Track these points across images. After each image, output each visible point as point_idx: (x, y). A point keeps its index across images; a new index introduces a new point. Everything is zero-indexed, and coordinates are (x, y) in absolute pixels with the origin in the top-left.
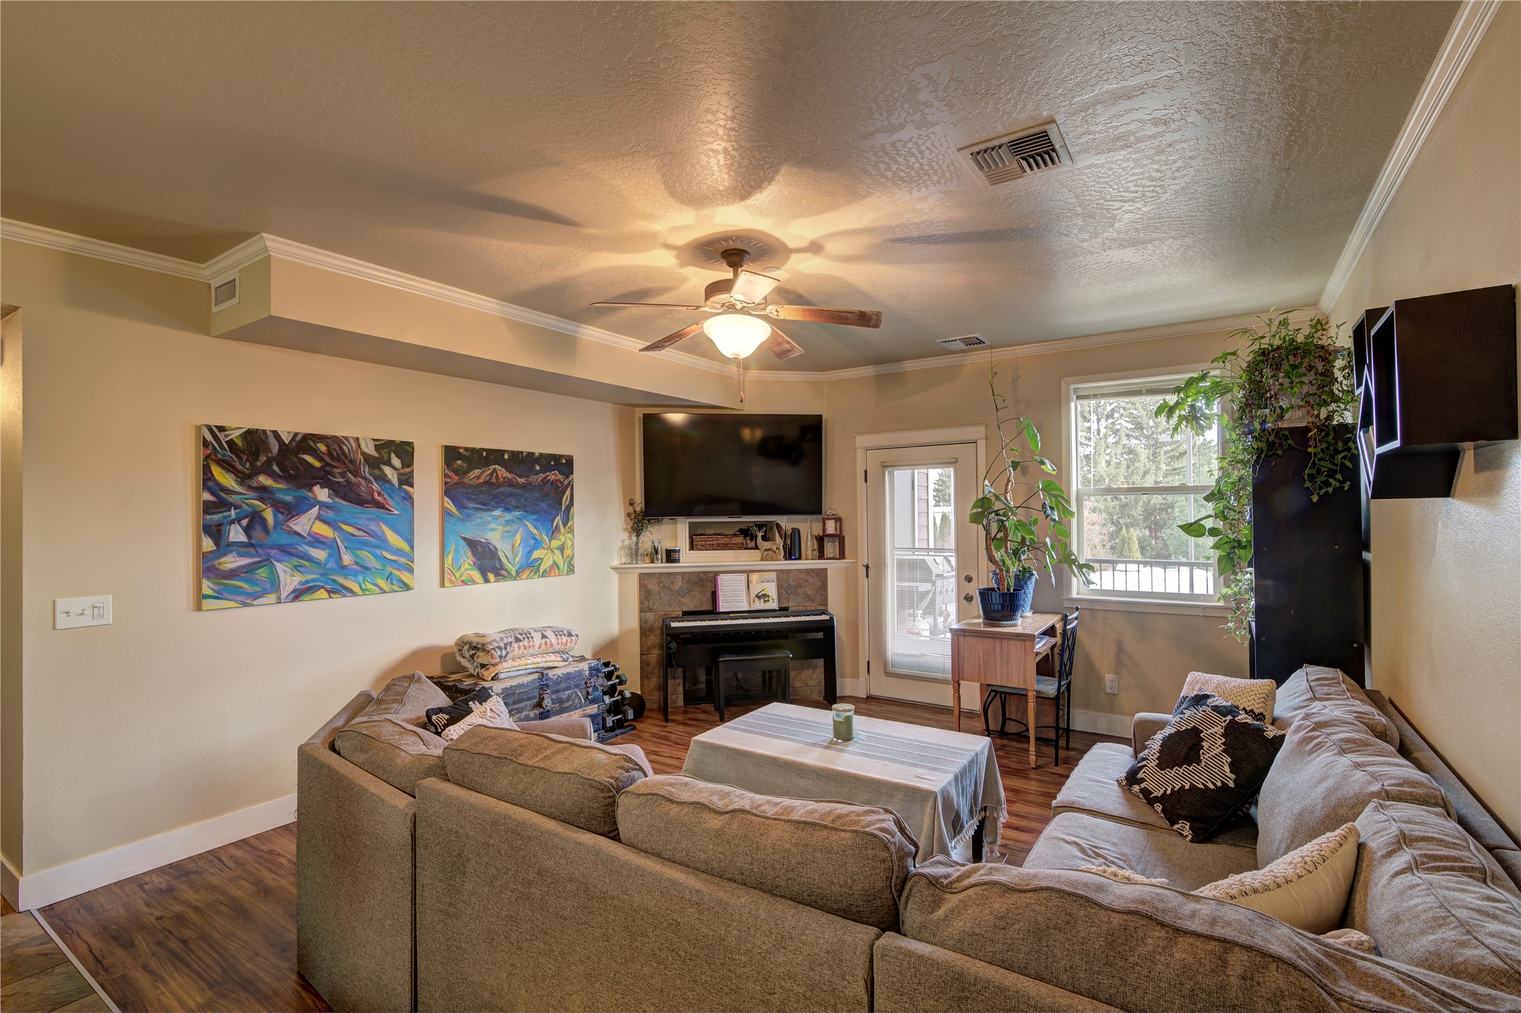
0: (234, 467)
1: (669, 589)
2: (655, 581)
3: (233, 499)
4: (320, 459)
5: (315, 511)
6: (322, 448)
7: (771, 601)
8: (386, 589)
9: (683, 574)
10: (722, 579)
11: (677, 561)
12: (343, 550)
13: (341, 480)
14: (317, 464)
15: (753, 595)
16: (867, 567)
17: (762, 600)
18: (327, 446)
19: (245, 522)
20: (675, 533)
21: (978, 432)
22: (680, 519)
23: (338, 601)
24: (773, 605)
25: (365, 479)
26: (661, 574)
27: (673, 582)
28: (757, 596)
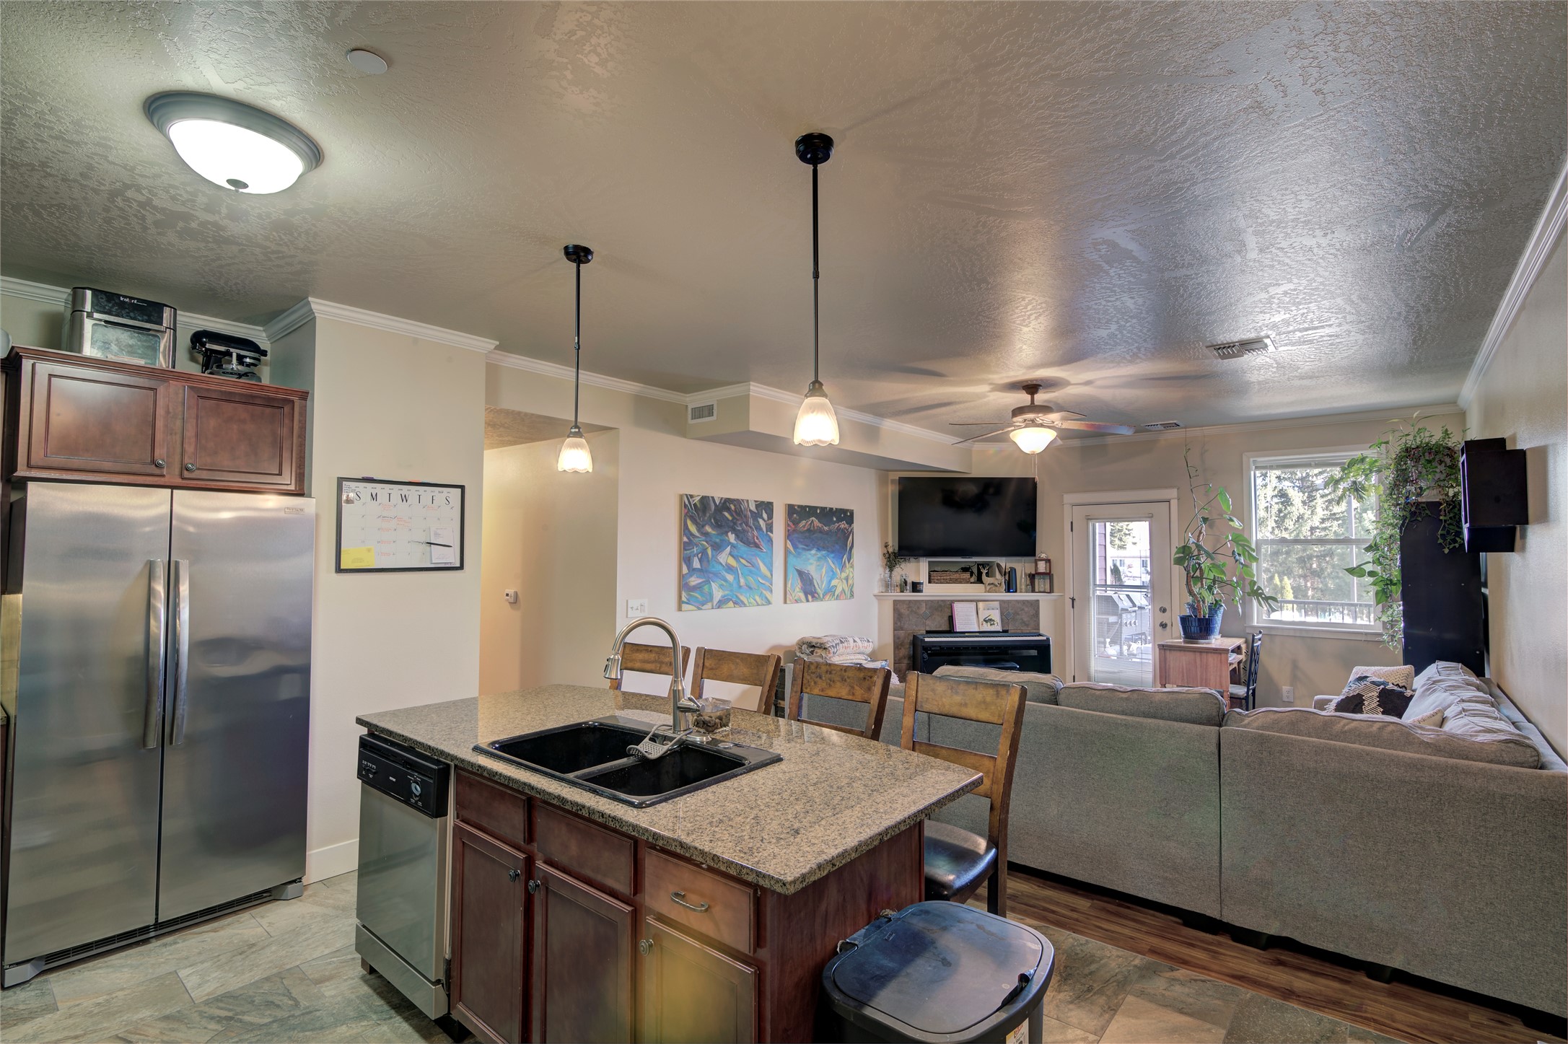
0: (696, 520)
1: (916, 613)
2: (905, 606)
3: (696, 540)
4: (731, 515)
5: (729, 548)
6: (733, 507)
7: (996, 625)
8: (759, 603)
9: (926, 602)
10: (957, 607)
11: (920, 591)
12: (740, 575)
13: (740, 528)
14: (730, 518)
15: (981, 619)
16: (1073, 600)
17: (989, 624)
18: (735, 506)
19: (700, 555)
20: (918, 569)
21: (1172, 493)
22: (921, 559)
23: (738, 610)
24: (999, 628)
25: (751, 527)
26: (910, 601)
27: (918, 608)
28: (985, 620)
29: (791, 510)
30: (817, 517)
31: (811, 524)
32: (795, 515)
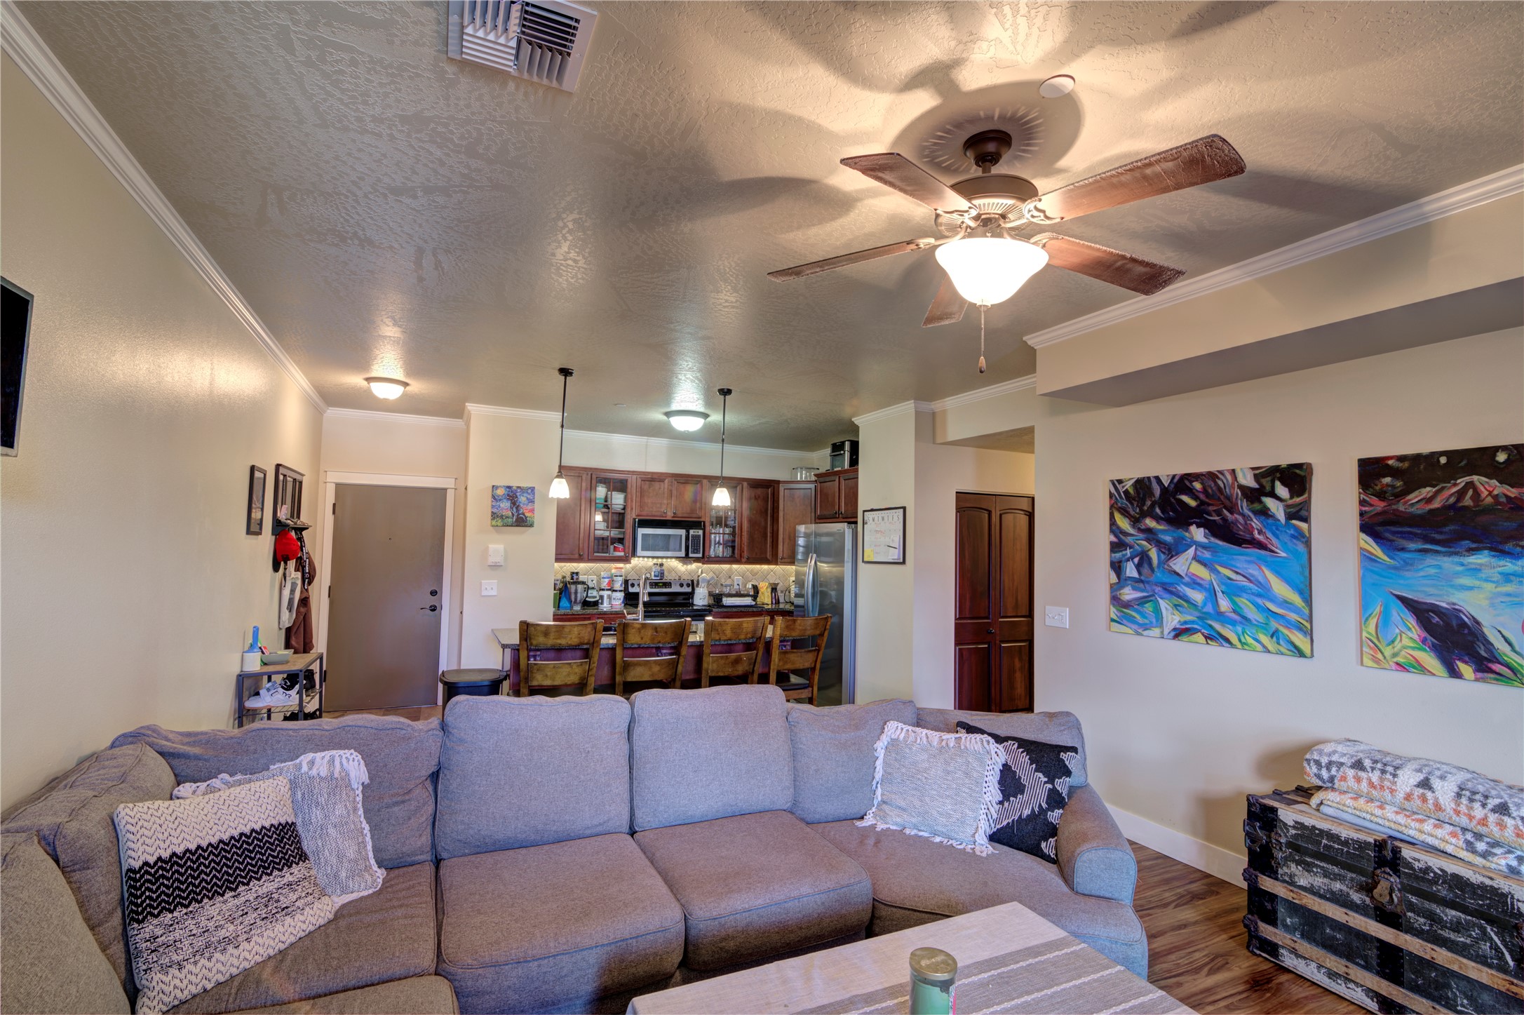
0: (1128, 512)
3: (1129, 540)
4: (1195, 498)
5: (1191, 551)
6: (1197, 486)
8: (1270, 648)
12: (1220, 595)
13: (1217, 518)
14: (1193, 503)
18: (1202, 484)
19: (1136, 560)
23: (1214, 650)
25: (1243, 515)
29: (1371, 470)
30: (1495, 471)
31: (1461, 494)
32: (1387, 480)
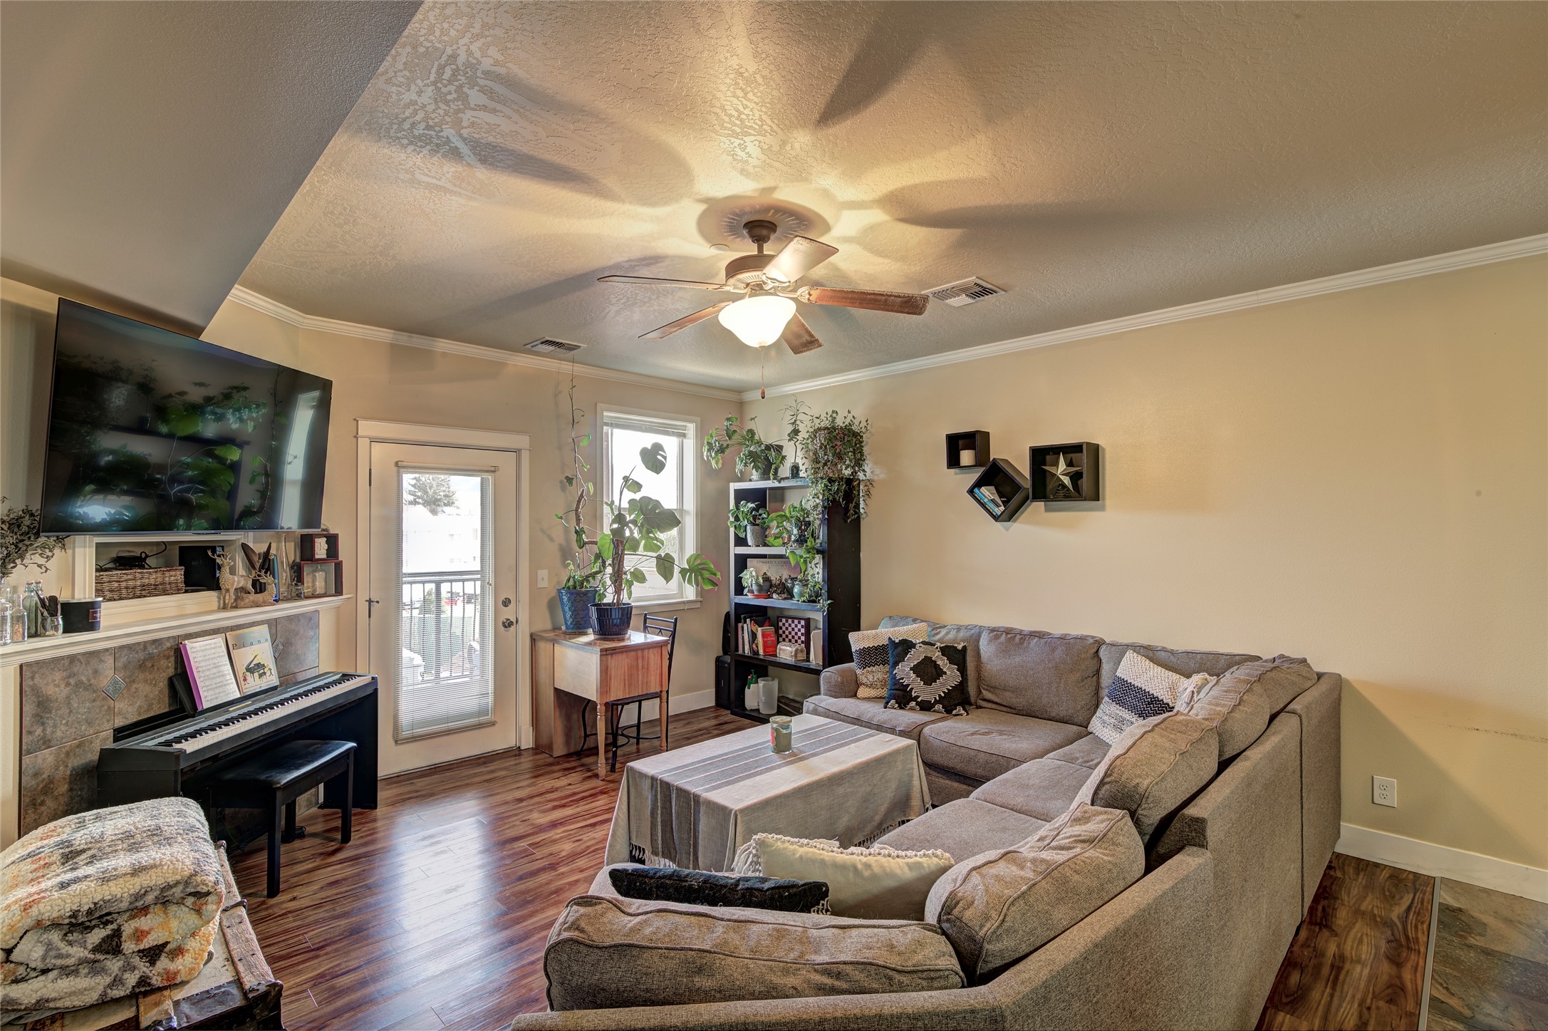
1: (85, 685)
2: (58, 676)
7: (268, 673)
9: (116, 652)
10: (191, 651)
11: (91, 626)
15: (241, 669)
16: (370, 601)
17: (256, 674)
24: (272, 679)
26: (72, 659)
27: (96, 672)
28: (248, 669)
